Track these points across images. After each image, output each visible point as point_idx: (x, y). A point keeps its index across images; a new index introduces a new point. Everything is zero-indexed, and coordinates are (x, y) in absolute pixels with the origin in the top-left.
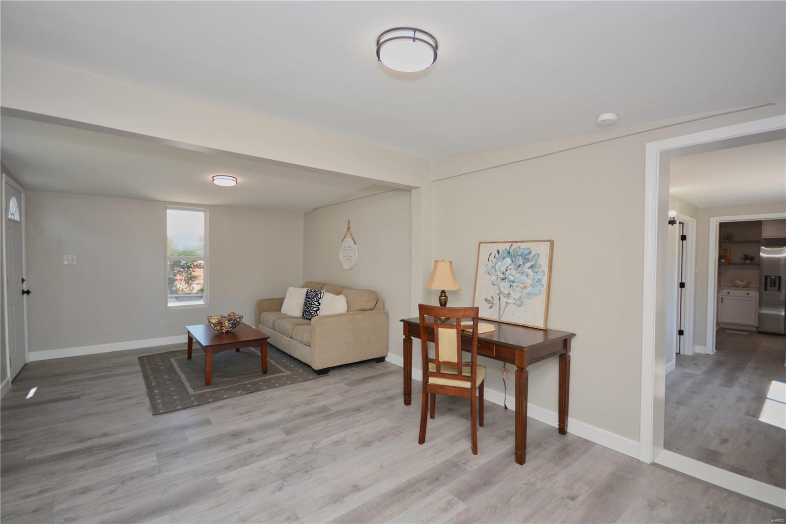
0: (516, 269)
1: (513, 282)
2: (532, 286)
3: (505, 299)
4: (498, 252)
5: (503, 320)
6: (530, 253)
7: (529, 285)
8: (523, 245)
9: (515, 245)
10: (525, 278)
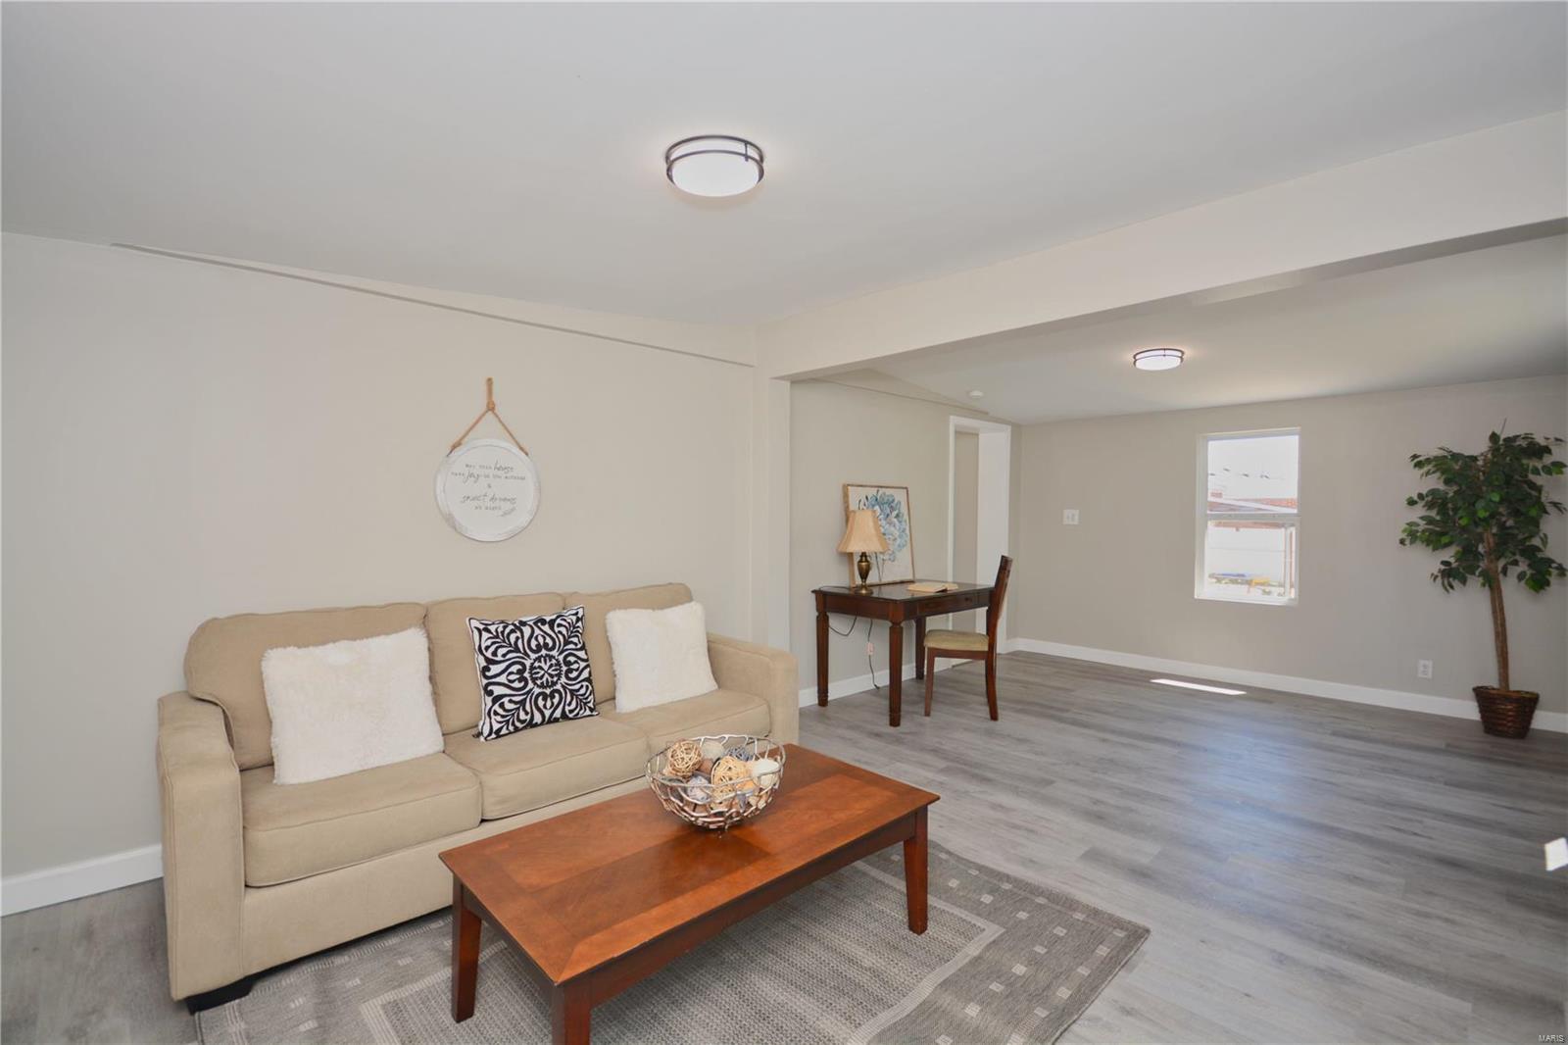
0: (885, 519)
1: (884, 534)
2: (900, 536)
3: (882, 556)
4: (867, 498)
5: (884, 581)
6: (893, 500)
7: (896, 536)
8: (889, 492)
9: (881, 491)
10: (892, 529)
